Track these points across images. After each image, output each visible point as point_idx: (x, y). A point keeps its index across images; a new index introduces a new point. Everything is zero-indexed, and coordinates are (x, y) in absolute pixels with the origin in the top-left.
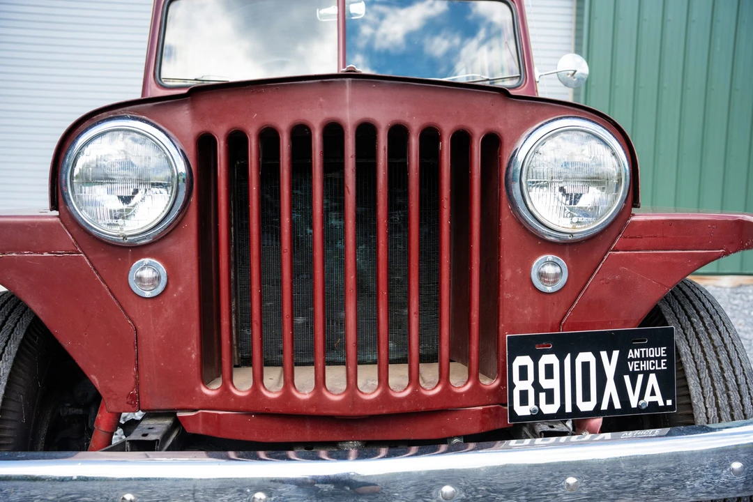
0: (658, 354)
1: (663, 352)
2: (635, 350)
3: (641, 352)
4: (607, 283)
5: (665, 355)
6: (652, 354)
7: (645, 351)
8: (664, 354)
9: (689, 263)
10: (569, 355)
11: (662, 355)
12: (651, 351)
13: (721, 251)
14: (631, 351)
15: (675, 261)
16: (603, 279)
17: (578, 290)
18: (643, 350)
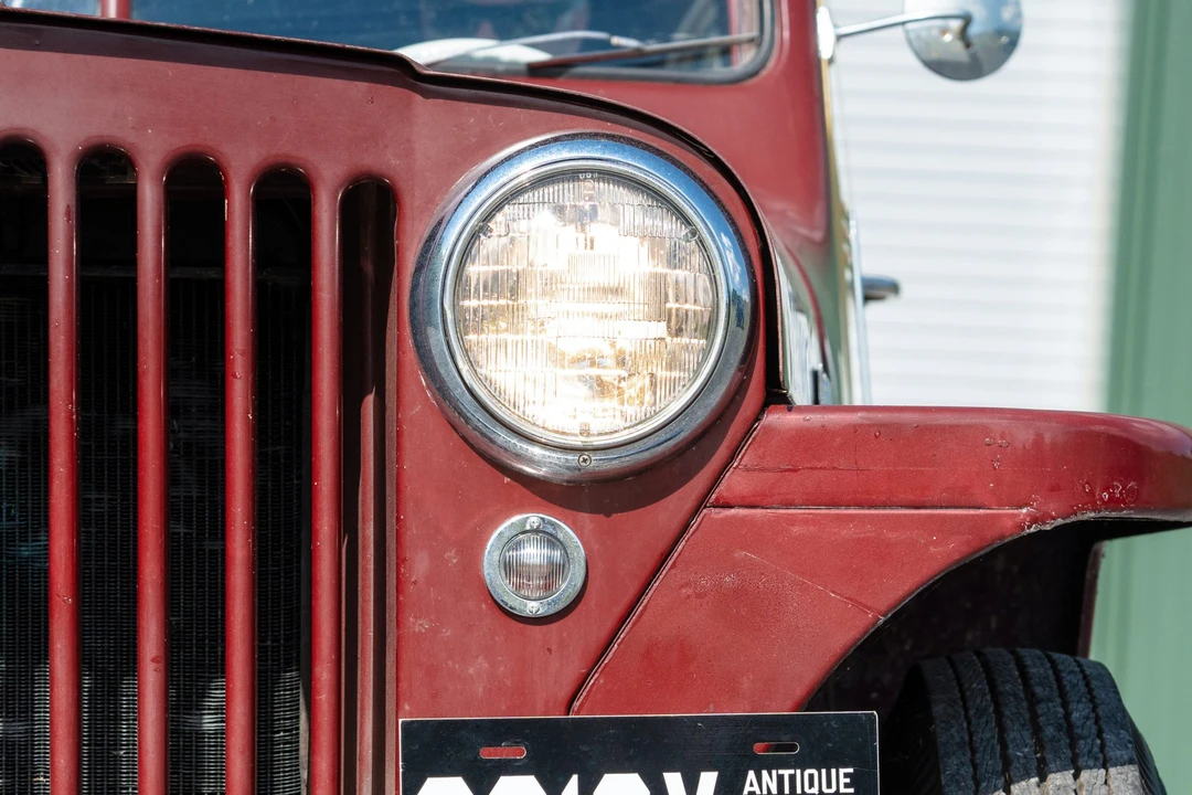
0: (829, 786)
1: (843, 781)
2: (765, 773)
3: (780, 779)
4: (699, 596)
5: (851, 790)
6: (811, 785)
7: (792, 778)
8: (846, 786)
9: (936, 544)
10: (574, 779)
11: (843, 790)
12: (811, 776)
13: (1024, 511)
14: (751, 775)
15: (892, 536)
16: (687, 585)
17: (618, 610)
18: (786, 773)
